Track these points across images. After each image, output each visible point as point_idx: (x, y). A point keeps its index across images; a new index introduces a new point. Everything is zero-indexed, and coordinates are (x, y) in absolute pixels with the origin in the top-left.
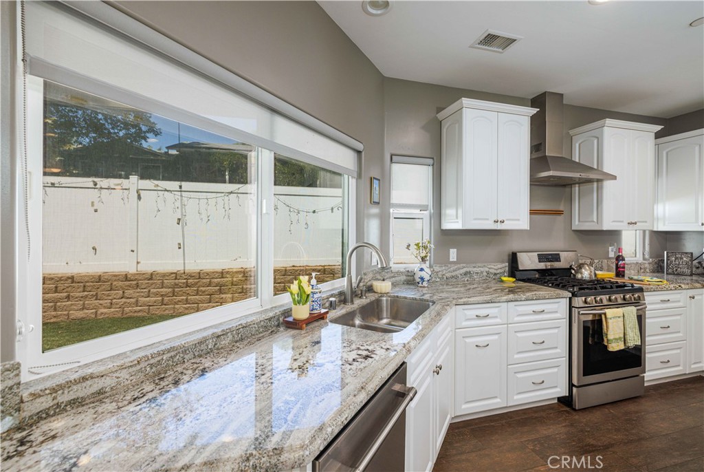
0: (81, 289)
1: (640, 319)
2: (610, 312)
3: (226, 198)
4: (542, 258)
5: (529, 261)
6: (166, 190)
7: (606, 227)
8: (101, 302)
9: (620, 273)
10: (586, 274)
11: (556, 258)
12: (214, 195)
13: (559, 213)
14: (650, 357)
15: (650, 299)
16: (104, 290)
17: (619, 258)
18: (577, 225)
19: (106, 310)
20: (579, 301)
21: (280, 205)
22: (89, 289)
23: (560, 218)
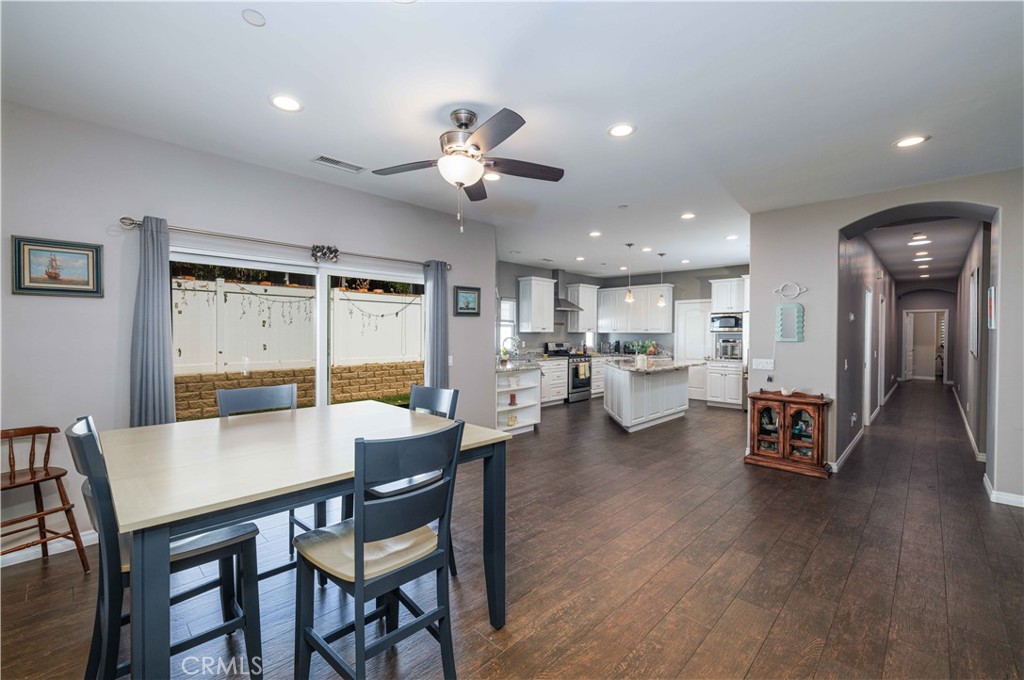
0: (185, 389)
1: (590, 368)
2: (581, 364)
3: (308, 302)
4: (557, 345)
5: (552, 347)
6: (252, 293)
7: (580, 331)
8: (205, 401)
9: (585, 352)
10: (573, 352)
11: (562, 345)
12: (298, 299)
13: (562, 324)
14: (594, 384)
15: (593, 360)
16: (206, 390)
17: (585, 345)
18: (569, 331)
19: (211, 409)
20: (571, 360)
21: (355, 310)
22: (192, 389)
23: (563, 327)
